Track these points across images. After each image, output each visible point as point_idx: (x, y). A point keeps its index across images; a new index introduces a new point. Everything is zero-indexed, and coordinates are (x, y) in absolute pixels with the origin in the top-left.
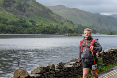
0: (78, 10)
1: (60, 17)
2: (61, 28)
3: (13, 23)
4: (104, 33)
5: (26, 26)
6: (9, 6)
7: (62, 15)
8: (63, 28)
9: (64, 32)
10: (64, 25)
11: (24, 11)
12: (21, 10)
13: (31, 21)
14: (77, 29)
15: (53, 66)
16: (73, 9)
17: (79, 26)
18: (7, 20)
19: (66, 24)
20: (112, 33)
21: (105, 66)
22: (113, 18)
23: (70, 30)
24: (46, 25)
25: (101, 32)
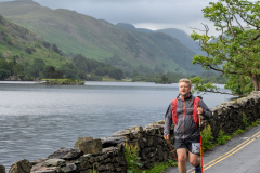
0: (73, 15)
1: (23, 33)
2: (27, 64)
4: (143, 80)
7: (30, 28)
8: (32, 62)
9: (34, 75)
10: (35, 56)
14: (71, 66)
16: (61, 12)
17: (75, 59)
19: (40, 53)
20: (165, 80)
21: (145, 167)
22: (170, 39)
23: (52, 69)
25: (135, 77)
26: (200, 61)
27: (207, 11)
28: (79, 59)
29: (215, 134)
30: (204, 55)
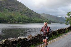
1: (43, 17)
3: (28, 19)
5: (32, 21)
6: (26, 14)
7: (44, 17)
12: (30, 15)
13: (34, 19)
15: (41, 34)
16: (48, 15)
18: (25, 18)
19: (45, 20)
20: (61, 23)
22: (62, 18)
24: (39, 20)
25: (58, 23)
26: (66, 21)
27: (67, 14)
28: (50, 20)
29: (68, 30)
30: (66, 20)
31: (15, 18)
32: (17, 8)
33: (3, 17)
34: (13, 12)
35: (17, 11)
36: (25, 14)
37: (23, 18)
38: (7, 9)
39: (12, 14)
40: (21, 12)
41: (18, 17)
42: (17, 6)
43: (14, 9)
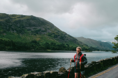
0: (90, 39)
1: (81, 43)
3: (58, 46)
5: (65, 47)
6: (57, 37)
8: (83, 48)
11: (64, 40)
12: (62, 39)
13: (67, 45)
18: (55, 44)
19: (84, 46)
20: (107, 51)
23: (86, 49)
26: (114, 47)
27: (115, 38)
28: (91, 47)
31: (40, 44)
32: (44, 30)
33: (24, 42)
34: (38, 36)
35: (43, 33)
36: (55, 37)
37: (52, 43)
38: (30, 31)
39: (37, 38)
40: (49, 35)
41: (44, 43)
42: (44, 26)
43: (39, 30)
